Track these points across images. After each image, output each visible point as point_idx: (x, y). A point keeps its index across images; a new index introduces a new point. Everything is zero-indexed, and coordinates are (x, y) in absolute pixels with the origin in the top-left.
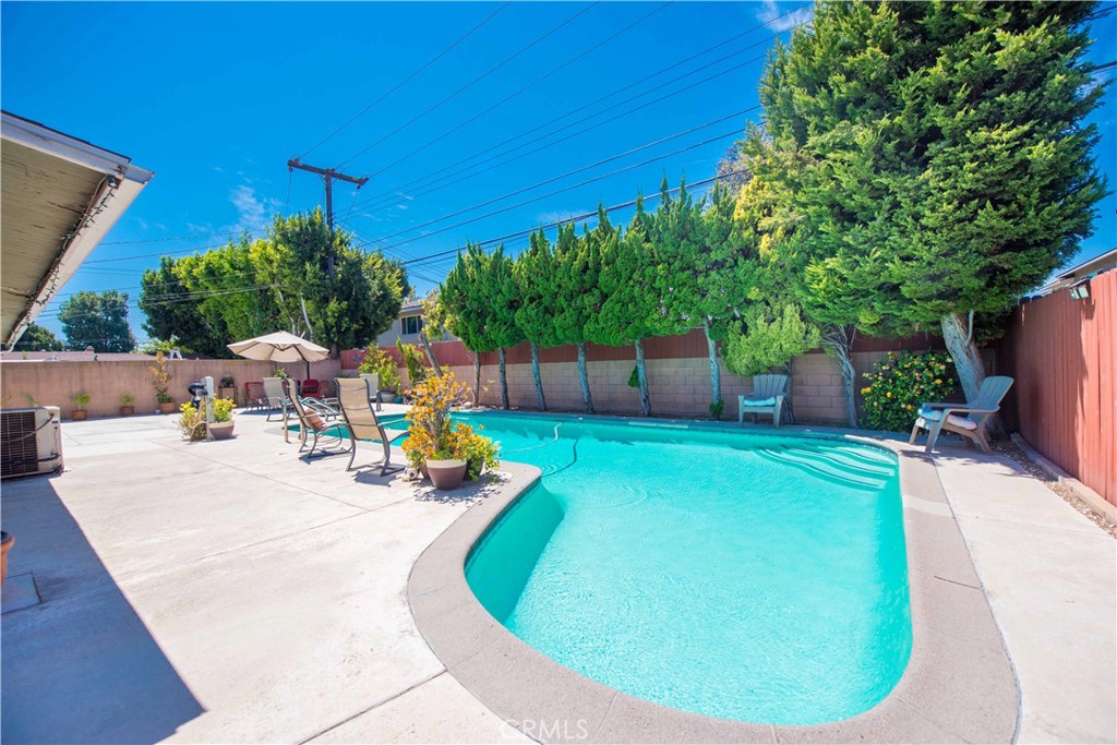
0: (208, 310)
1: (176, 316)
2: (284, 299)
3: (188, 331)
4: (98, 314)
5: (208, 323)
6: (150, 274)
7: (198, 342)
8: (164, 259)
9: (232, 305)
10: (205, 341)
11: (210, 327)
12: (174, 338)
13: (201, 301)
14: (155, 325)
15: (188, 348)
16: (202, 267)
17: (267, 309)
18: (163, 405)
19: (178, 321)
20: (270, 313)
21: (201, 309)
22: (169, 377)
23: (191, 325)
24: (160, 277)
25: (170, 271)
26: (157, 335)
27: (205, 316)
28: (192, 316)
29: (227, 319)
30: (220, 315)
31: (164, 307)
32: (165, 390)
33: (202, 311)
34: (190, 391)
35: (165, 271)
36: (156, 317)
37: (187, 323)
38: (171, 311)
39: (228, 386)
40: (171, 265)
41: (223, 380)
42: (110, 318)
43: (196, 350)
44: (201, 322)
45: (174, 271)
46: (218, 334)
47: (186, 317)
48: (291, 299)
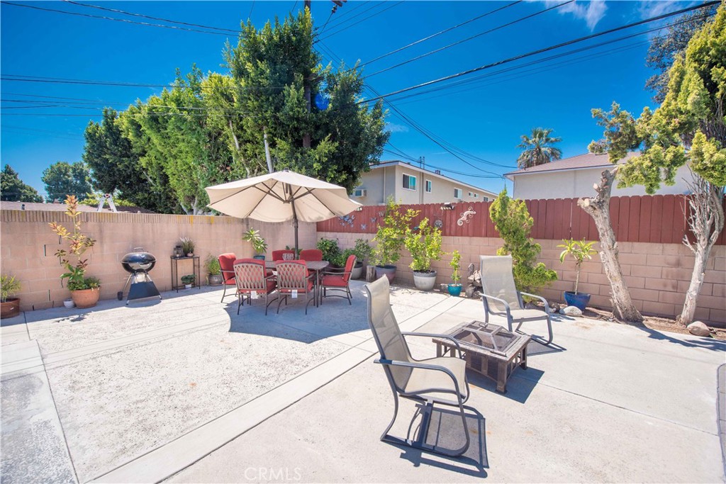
0: (150, 163)
1: (119, 170)
2: (240, 145)
3: (130, 186)
4: (70, 178)
5: (149, 176)
6: (93, 126)
7: (140, 196)
8: (106, 112)
9: (175, 157)
10: (146, 195)
11: (151, 181)
12: (117, 192)
13: (143, 154)
14: (99, 178)
15: (130, 201)
16: (145, 112)
17: (217, 158)
18: (76, 293)
19: (120, 175)
20: (220, 162)
21: (143, 161)
22: (89, 243)
23: (133, 179)
24: (102, 128)
25: (112, 122)
26: (101, 189)
27: (146, 170)
28: (134, 170)
29: (168, 173)
30: (162, 168)
31: (107, 160)
32: (82, 265)
33: (144, 165)
34: (126, 267)
35: (107, 123)
36: (100, 170)
37: (129, 177)
38: (114, 165)
39: (185, 255)
40: (113, 117)
41: (178, 247)
42: (78, 182)
43: (138, 204)
44: (142, 177)
45: (116, 121)
46: (159, 188)
47: (129, 171)
48: (249, 145)
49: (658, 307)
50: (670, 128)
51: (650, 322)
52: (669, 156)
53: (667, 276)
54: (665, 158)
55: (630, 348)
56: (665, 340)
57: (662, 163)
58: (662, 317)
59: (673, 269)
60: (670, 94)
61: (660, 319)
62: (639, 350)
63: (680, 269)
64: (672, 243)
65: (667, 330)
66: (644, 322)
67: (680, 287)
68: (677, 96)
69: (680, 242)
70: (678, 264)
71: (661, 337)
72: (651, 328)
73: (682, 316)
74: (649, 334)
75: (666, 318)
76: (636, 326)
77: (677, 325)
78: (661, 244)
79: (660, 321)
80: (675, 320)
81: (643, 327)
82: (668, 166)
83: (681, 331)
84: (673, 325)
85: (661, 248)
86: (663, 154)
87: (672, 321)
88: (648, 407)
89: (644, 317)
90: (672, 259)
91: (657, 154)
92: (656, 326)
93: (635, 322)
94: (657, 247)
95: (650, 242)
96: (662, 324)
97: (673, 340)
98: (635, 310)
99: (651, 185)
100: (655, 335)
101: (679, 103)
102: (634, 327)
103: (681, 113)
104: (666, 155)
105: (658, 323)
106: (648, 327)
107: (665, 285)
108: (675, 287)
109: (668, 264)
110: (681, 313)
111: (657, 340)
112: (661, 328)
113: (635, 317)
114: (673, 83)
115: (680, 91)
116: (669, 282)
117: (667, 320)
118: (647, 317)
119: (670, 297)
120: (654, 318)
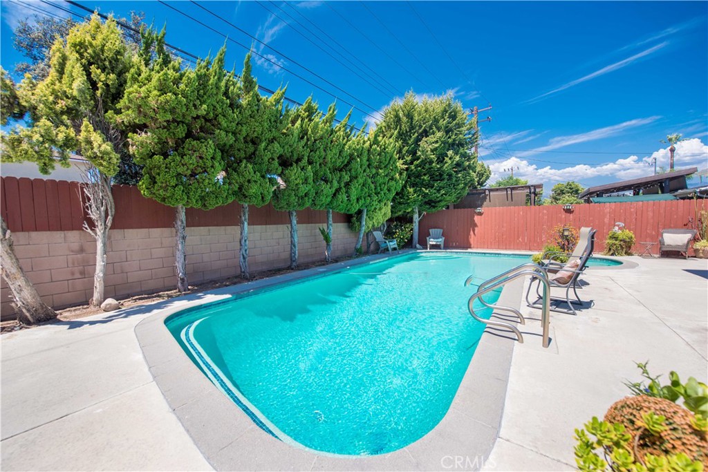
49: (69, 297)
50: (58, 107)
51: (65, 315)
52: (61, 137)
53: (73, 264)
54: (56, 137)
55: (52, 349)
56: (85, 325)
57: (53, 142)
58: (75, 306)
59: (79, 256)
60: (53, 73)
61: (74, 308)
62: (62, 346)
63: (84, 254)
64: (73, 230)
65: (84, 316)
66: (58, 317)
67: (86, 272)
68: (61, 78)
69: (80, 228)
70: (82, 250)
71: (80, 324)
72: (68, 320)
73: (94, 299)
74: (68, 326)
75: (79, 306)
76: (51, 324)
77: (92, 308)
78: (62, 232)
79: (75, 310)
80: (88, 304)
81: (59, 322)
82: (61, 147)
83: (96, 312)
84: (88, 310)
85: (63, 235)
86: (54, 132)
87: (85, 306)
88: (92, 396)
89: (57, 312)
90: (76, 246)
91: (48, 130)
92: (72, 316)
93: (48, 320)
94: (58, 236)
95: (49, 230)
96: (77, 312)
97: (92, 323)
98: (46, 307)
99: (45, 163)
100: (74, 325)
101: (64, 86)
102: (49, 326)
103: (67, 97)
104: (57, 134)
105: (73, 313)
106: (65, 320)
107: (73, 274)
108: (82, 273)
109: (72, 251)
110: (93, 296)
111: (78, 329)
112: (78, 316)
113: (48, 315)
114: (55, 62)
115: (64, 73)
116: (77, 269)
117: (81, 307)
118: (60, 311)
119: (79, 284)
120: (68, 309)
